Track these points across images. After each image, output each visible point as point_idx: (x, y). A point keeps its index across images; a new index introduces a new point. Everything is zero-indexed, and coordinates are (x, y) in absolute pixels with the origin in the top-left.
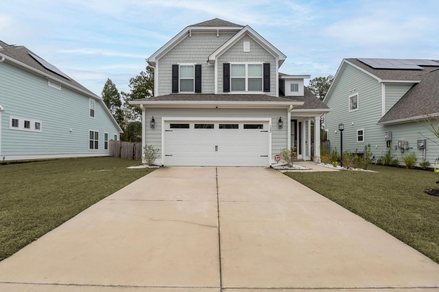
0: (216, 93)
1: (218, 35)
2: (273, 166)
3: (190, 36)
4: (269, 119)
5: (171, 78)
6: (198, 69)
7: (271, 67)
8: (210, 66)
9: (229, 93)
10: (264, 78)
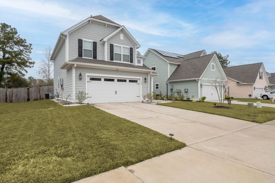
0: (106, 60)
1: (106, 27)
2: (144, 101)
3: (90, 23)
4: (141, 78)
5: (77, 48)
6: (95, 44)
7: (133, 50)
8: (102, 44)
9: (113, 61)
10: (130, 55)
